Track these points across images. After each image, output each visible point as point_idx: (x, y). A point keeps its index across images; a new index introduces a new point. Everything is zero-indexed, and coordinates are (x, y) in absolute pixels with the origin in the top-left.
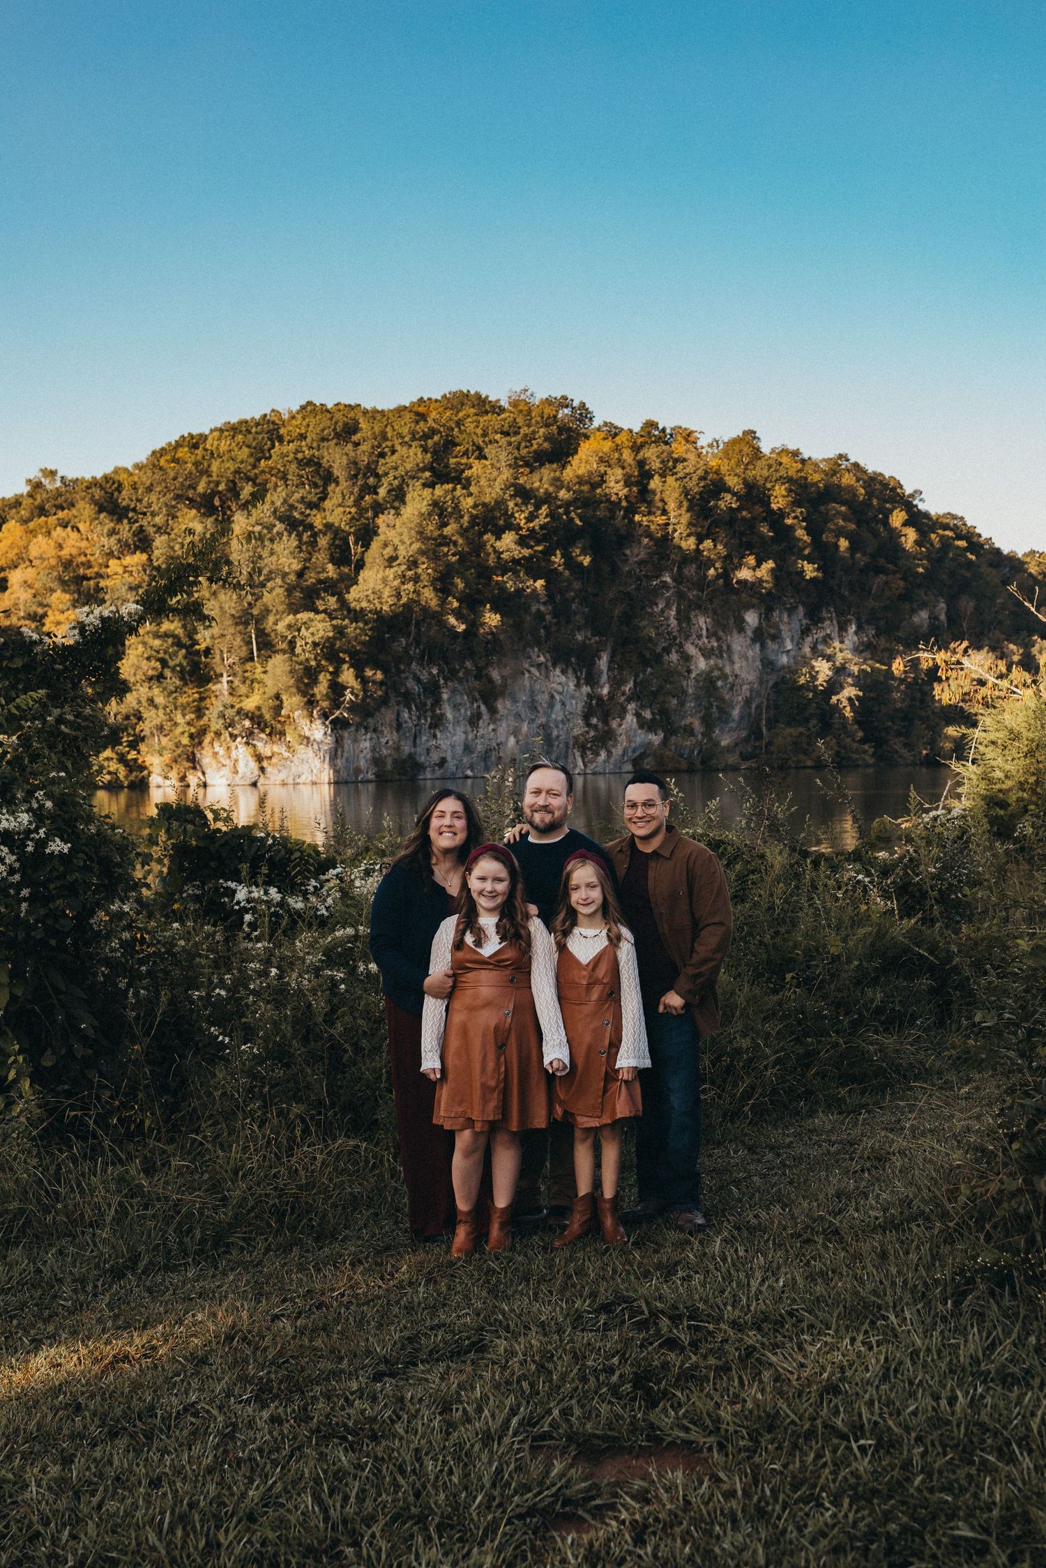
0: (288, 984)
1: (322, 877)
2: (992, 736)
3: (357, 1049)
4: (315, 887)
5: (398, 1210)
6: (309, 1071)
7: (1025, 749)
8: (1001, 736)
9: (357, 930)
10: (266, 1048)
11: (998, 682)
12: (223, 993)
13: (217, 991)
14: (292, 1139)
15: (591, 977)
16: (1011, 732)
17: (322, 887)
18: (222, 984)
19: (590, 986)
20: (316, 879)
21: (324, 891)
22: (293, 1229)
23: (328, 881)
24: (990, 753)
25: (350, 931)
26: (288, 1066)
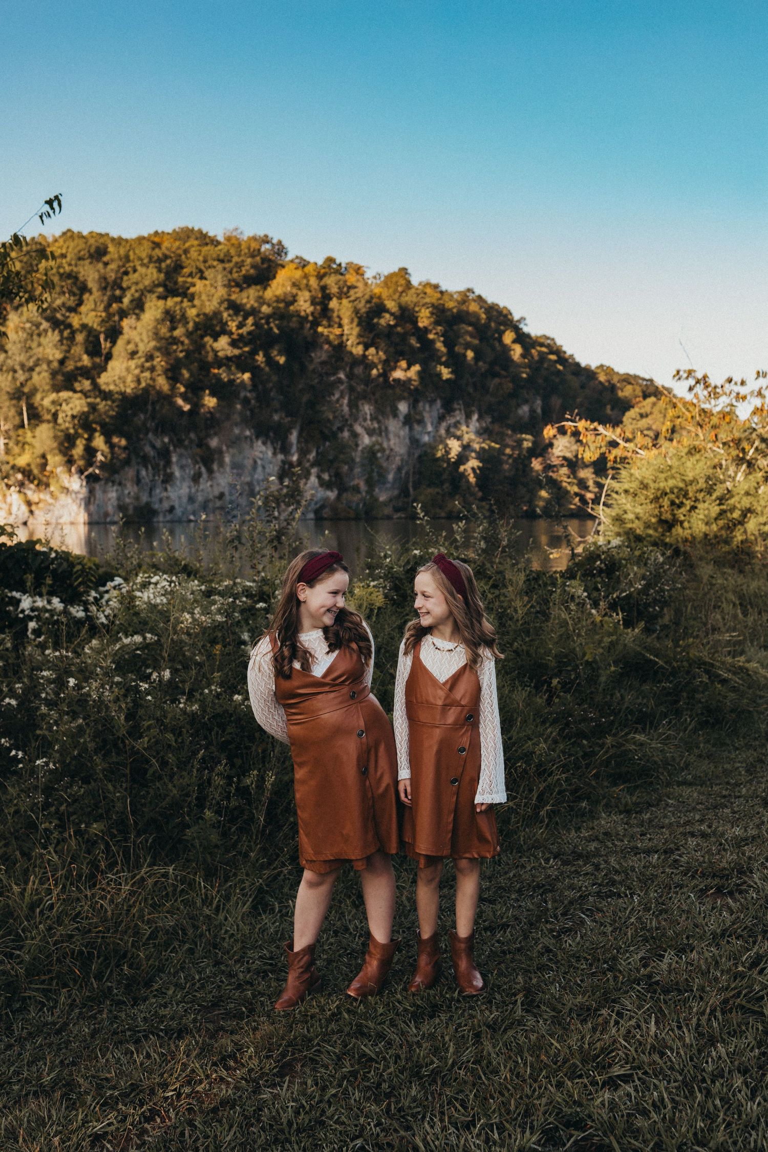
0: (88, 695)
1: (102, 589)
2: (626, 486)
3: (164, 763)
4: (95, 598)
5: (215, 946)
6: (110, 787)
7: (652, 497)
8: (633, 486)
9: (145, 638)
10: (62, 762)
11: (627, 445)
12: (14, 702)
13: (7, 700)
14: (94, 865)
15: (447, 697)
16: (642, 483)
17: (102, 597)
18: (12, 694)
19: (446, 706)
20: (97, 591)
21: (103, 601)
22: (99, 977)
23: (107, 592)
24: (623, 499)
25: (138, 639)
26: (86, 781)
